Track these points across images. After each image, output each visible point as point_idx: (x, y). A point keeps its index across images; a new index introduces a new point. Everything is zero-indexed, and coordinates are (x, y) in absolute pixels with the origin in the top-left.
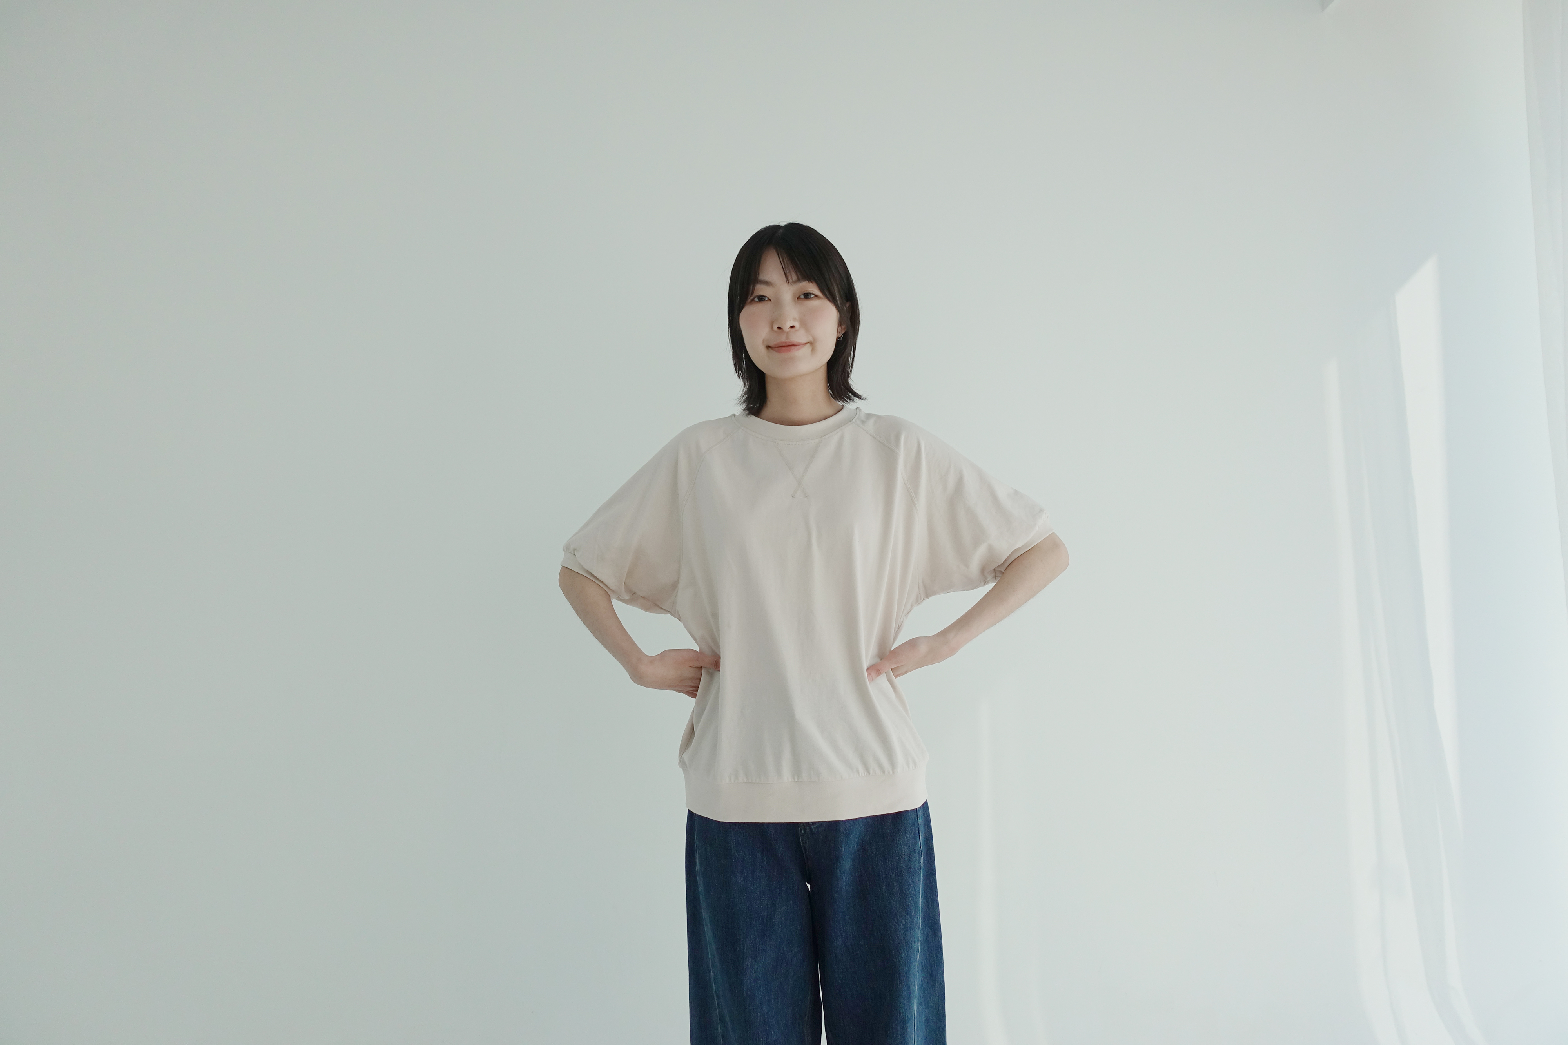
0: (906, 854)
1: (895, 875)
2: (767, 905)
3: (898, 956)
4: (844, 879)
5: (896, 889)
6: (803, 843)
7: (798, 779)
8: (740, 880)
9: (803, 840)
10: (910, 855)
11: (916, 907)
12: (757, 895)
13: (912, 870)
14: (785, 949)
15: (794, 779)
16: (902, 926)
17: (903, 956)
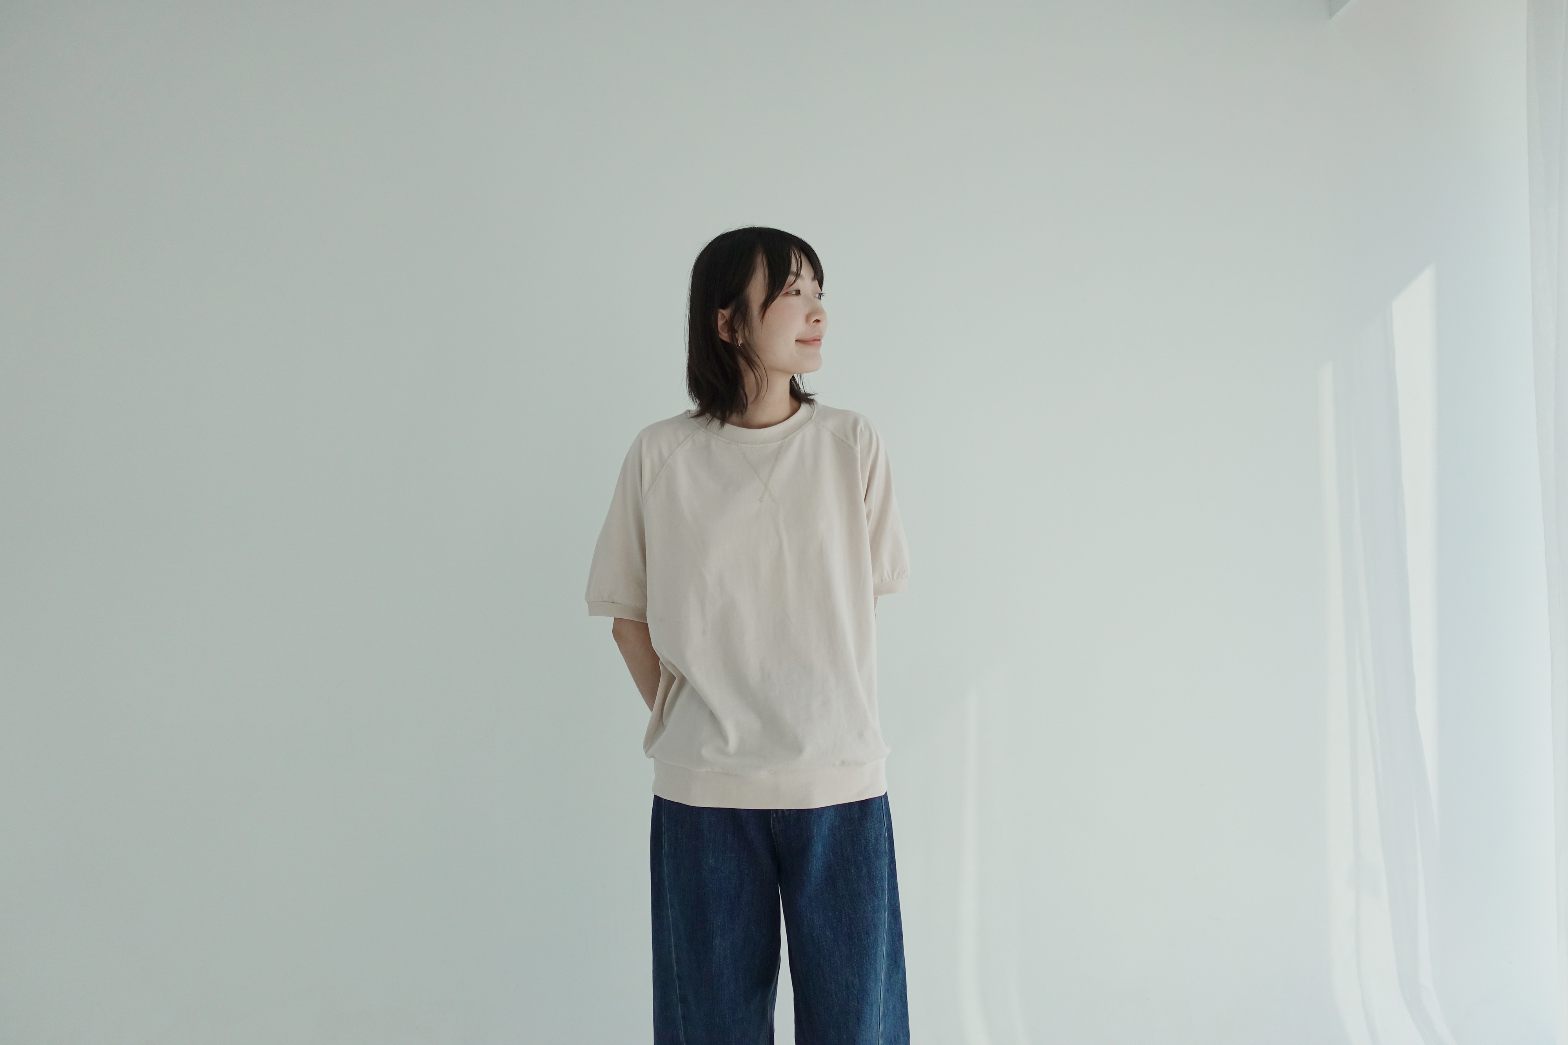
0: (873, 838)
1: (863, 858)
3: (867, 938)
4: (815, 863)
5: (865, 871)
6: (774, 828)
8: (711, 861)
9: (773, 825)
10: (877, 839)
11: (883, 891)
12: (727, 875)
13: (878, 854)
16: (870, 909)
17: (871, 938)
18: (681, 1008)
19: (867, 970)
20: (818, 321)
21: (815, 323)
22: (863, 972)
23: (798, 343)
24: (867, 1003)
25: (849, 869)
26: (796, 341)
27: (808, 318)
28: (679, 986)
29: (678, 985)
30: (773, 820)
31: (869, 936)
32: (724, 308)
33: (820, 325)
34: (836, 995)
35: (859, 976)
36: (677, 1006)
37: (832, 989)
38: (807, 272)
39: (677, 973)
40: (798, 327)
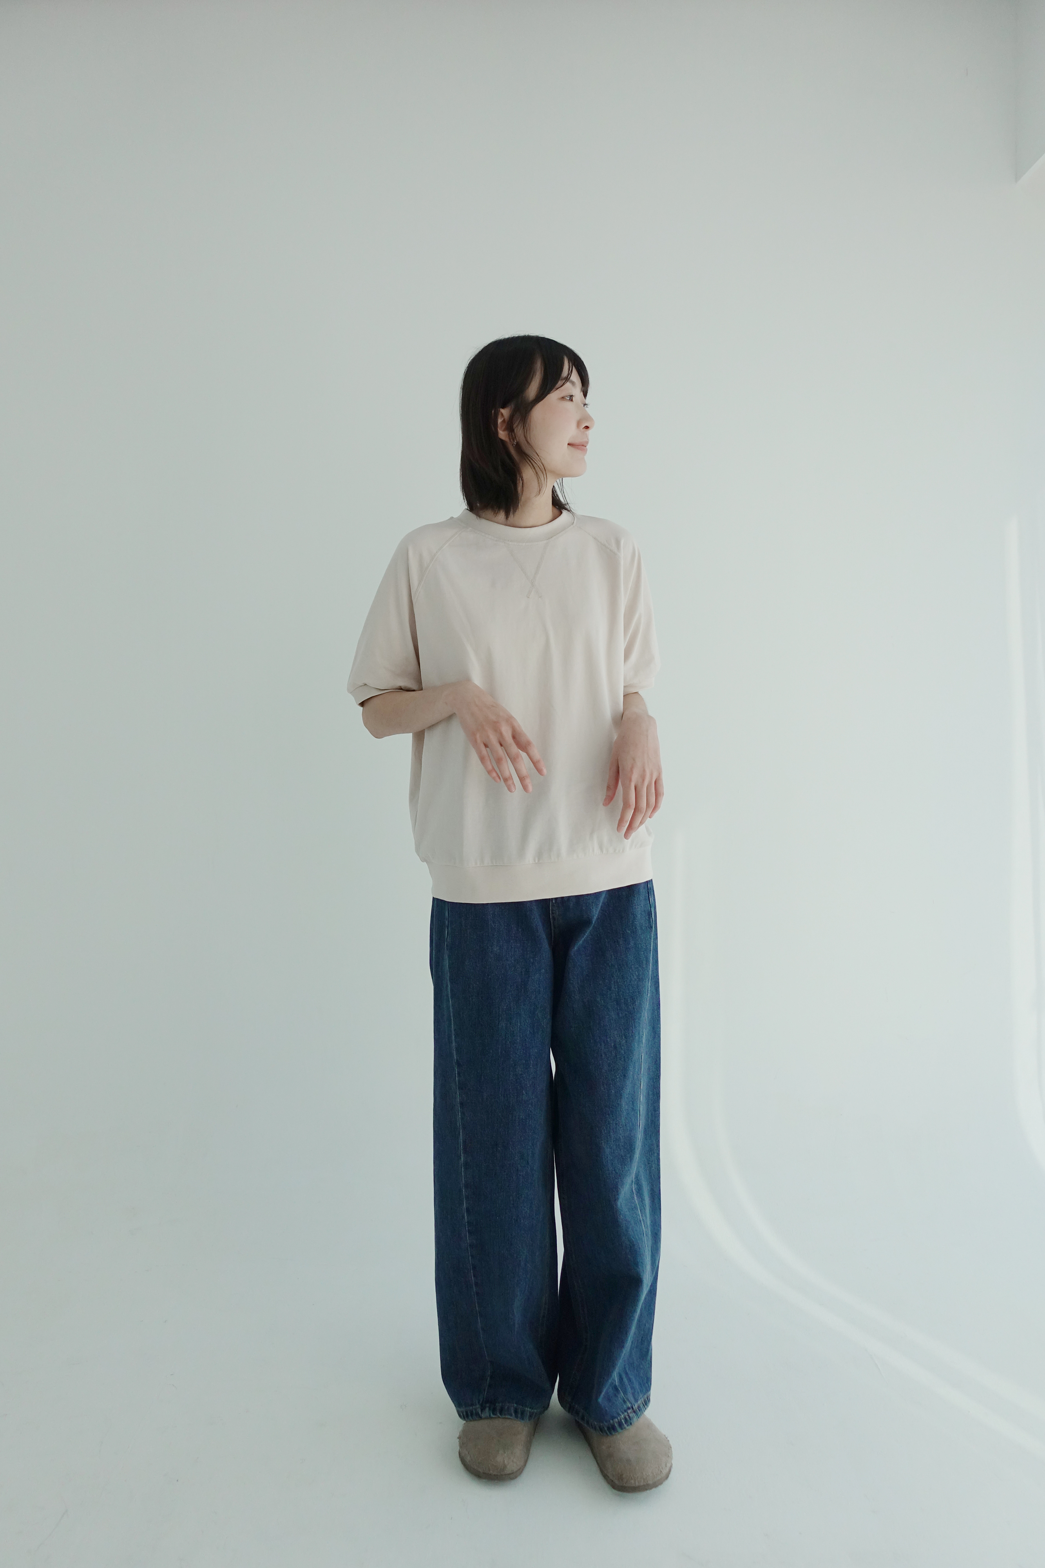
1: (631, 932)
2: (522, 972)
3: (633, 1004)
5: (632, 944)
6: (553, 913)
7: (538, 861)
8: (496, 949)
9: (552, 910)
12: (512, 963)
14: (540, 1015)
15: (535, 861)
16: (635, 977)
17: (636, 1003)
18: (460, 1095)
19: (633, 1032)
20: (587, 427)
21: (585, 429)
22: (629, 1034)
23: (570, 447)
24: (631, 1061)
25: (618, 942)
26: (568, 444)
27: (579, 424)
28: (459, 1074)
29: (458, 1072)
30: (552, 906)
31: (635, 1002)
32: (503, 407)
33: (590, 432)
34: (606, 1055)
35: (625, 1038)
36: (456, 1093)
37: (602, 1049)
38: (575, 377)
39: (457, 1060)
40: (570, 432)
